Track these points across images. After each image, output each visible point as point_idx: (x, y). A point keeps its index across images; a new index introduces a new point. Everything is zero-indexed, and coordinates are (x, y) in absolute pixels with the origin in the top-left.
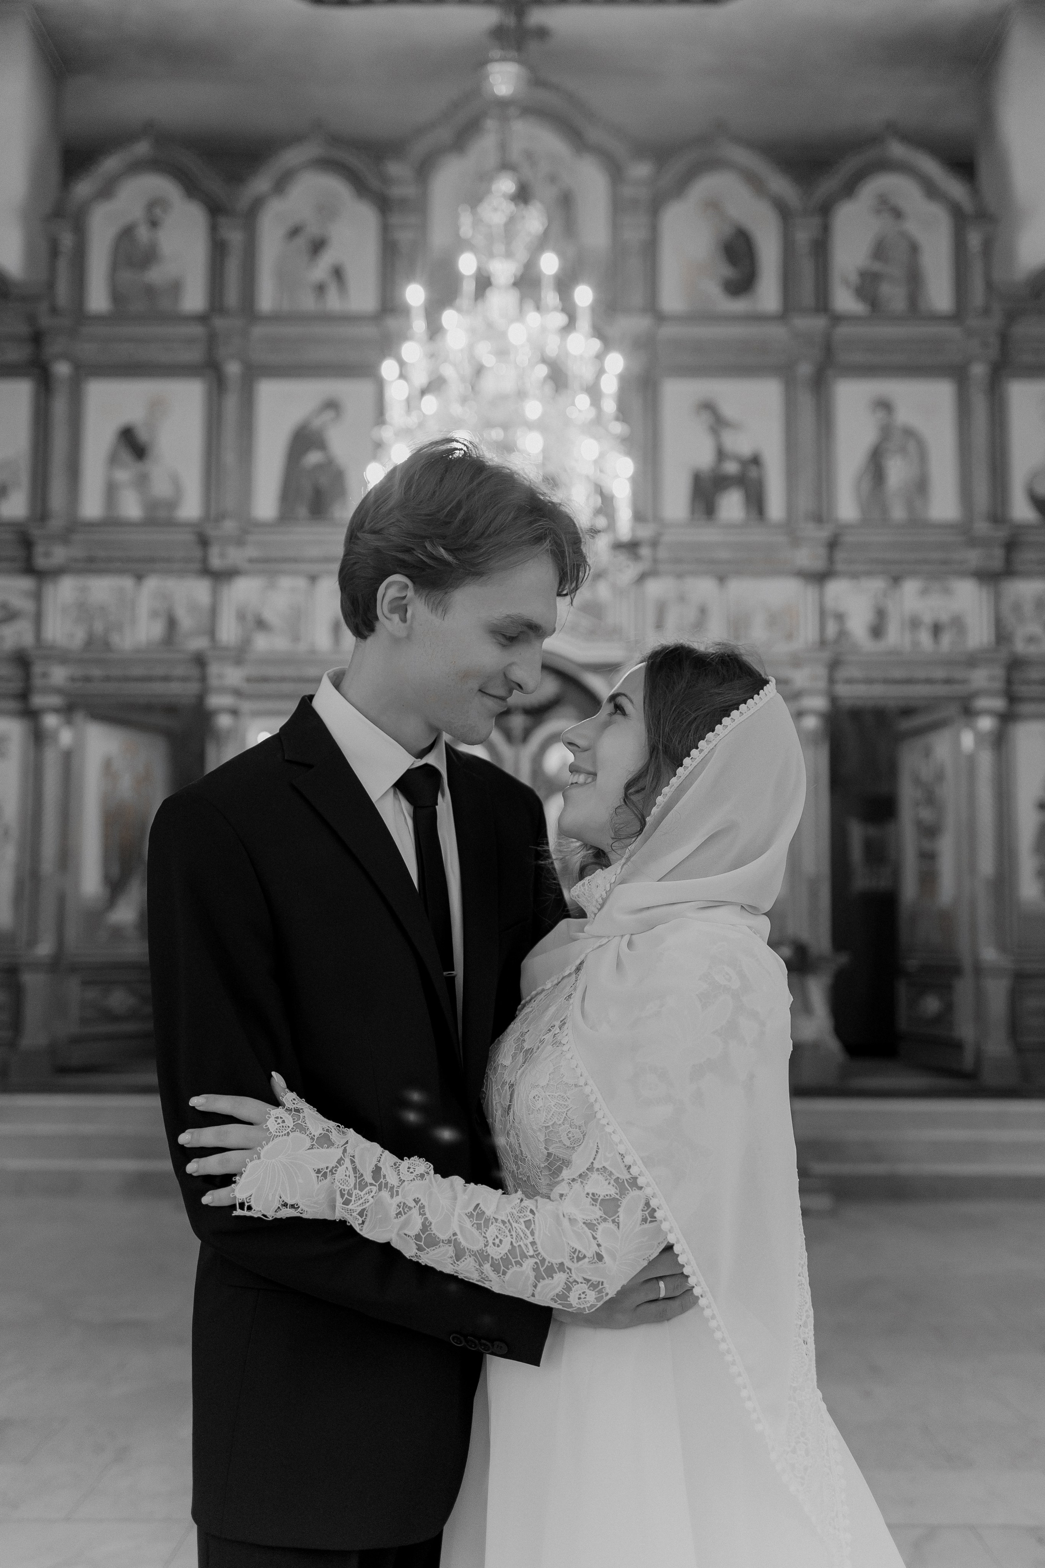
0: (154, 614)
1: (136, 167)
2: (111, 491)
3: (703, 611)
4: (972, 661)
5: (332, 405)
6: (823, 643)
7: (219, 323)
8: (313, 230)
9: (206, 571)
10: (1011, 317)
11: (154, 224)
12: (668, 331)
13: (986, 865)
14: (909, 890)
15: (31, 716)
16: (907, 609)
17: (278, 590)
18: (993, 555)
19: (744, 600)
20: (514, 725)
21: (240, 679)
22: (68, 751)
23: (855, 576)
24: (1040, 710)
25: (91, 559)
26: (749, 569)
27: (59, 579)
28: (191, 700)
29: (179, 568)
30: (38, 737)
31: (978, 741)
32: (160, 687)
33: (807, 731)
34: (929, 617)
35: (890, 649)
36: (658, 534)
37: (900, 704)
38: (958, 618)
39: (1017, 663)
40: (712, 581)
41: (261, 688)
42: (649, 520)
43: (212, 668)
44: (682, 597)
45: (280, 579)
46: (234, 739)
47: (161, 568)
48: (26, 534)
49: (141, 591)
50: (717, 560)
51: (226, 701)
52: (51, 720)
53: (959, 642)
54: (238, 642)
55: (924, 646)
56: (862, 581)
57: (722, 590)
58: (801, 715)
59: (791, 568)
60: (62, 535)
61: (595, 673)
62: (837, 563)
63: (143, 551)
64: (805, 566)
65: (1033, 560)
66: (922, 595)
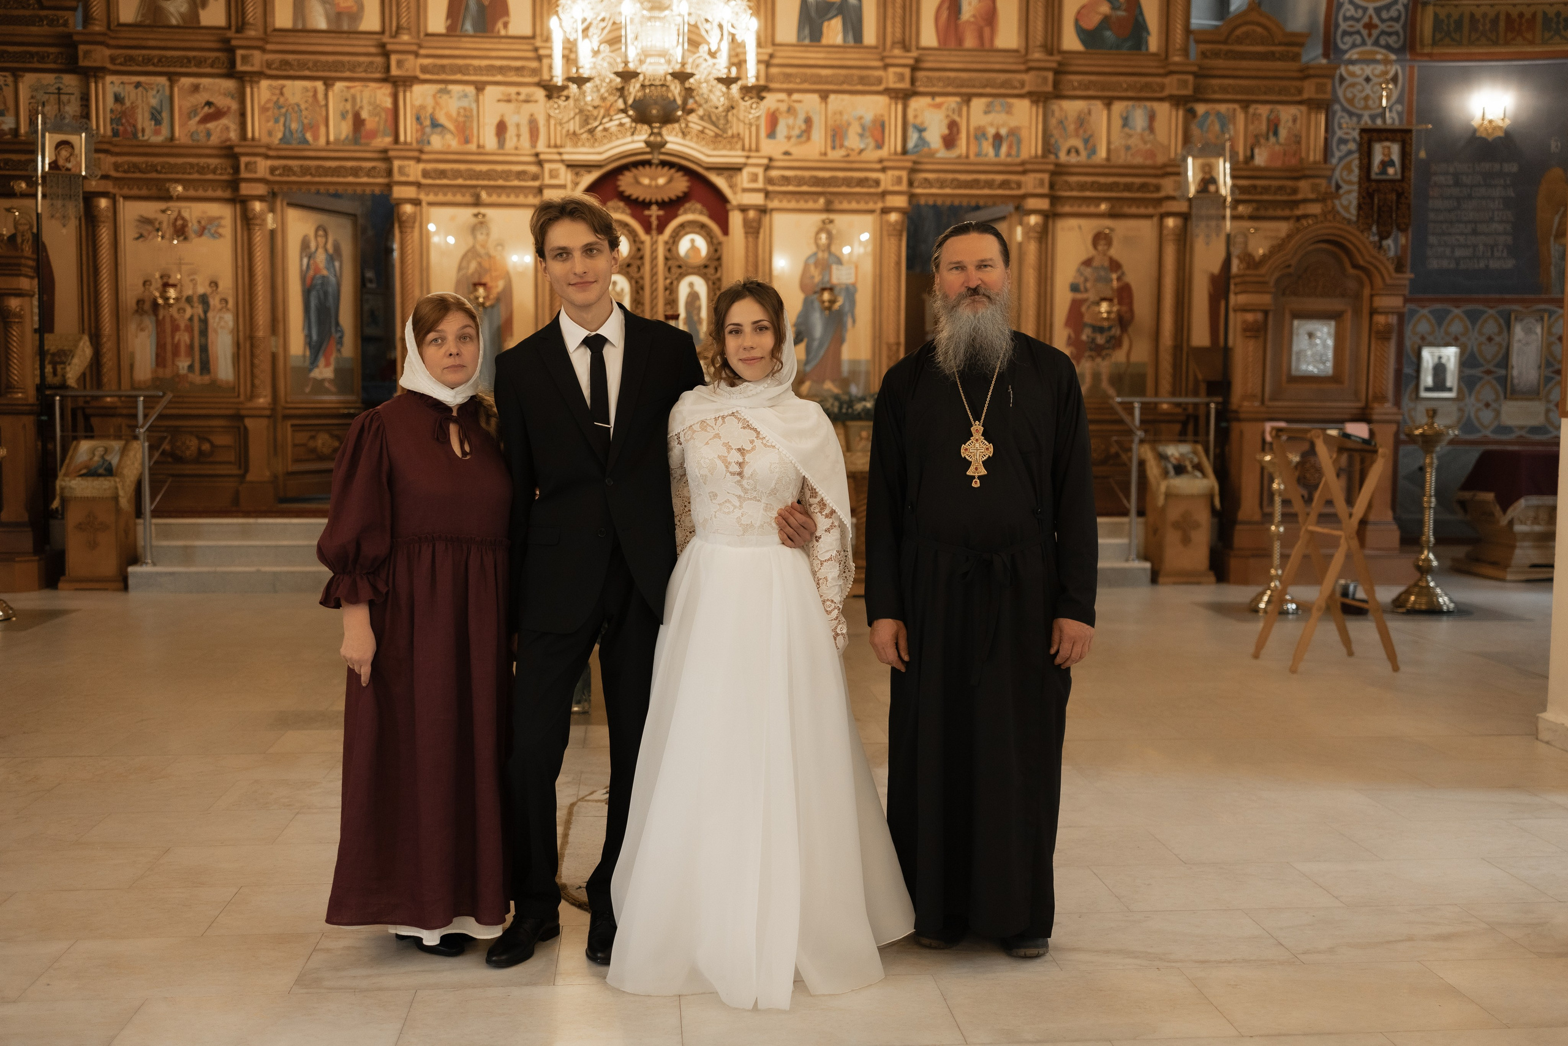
0: (343, 116)
4: (1023, 168)
9: (386, 78)
15: (240, 202)
16: (973, 124)
17: (451, 97)
18: (1045, 79)
19: (841, 113)
20: (650, 216)
21: (420, 173)
22: (273, 232)
23: (933, 95)
24: (1075, 209)
25: (286, 64)
26: (845, 87)
27: (258, 82)
28: (377, 191)
29: (363, 75)
30: (247, 221)
31: (1026, 234)
32: (351, 179)
33: (889, 223)
34: (991, 131)
35: (959, 157)
36: (771, 56)
37: (965, 202)
38: (1014, 133)
39: (1059, 171)
40: (815, 97)
41: (438, 182)
42: (763, 44)
43: (396, 164)
44: (790, 110)
45: (450, 87)
46: (417, 225)
47: (348, 74)
48: (227, 41)
49: (330, 94)
50: (820, 79)
51: (410, 192)
52: (258, 206)
53: (1014, 152)
54: (418, 142)
55: (986, 155)
56: (938, 100)
57: (823, 105)
58: (885, 211)
59: (881, 88)
60: (259, 43)
61: (718, 175)
62: (918, 84)
63: (331, 58)
64: (892, 85)
65: (1076, 84)
66: (986, 112)
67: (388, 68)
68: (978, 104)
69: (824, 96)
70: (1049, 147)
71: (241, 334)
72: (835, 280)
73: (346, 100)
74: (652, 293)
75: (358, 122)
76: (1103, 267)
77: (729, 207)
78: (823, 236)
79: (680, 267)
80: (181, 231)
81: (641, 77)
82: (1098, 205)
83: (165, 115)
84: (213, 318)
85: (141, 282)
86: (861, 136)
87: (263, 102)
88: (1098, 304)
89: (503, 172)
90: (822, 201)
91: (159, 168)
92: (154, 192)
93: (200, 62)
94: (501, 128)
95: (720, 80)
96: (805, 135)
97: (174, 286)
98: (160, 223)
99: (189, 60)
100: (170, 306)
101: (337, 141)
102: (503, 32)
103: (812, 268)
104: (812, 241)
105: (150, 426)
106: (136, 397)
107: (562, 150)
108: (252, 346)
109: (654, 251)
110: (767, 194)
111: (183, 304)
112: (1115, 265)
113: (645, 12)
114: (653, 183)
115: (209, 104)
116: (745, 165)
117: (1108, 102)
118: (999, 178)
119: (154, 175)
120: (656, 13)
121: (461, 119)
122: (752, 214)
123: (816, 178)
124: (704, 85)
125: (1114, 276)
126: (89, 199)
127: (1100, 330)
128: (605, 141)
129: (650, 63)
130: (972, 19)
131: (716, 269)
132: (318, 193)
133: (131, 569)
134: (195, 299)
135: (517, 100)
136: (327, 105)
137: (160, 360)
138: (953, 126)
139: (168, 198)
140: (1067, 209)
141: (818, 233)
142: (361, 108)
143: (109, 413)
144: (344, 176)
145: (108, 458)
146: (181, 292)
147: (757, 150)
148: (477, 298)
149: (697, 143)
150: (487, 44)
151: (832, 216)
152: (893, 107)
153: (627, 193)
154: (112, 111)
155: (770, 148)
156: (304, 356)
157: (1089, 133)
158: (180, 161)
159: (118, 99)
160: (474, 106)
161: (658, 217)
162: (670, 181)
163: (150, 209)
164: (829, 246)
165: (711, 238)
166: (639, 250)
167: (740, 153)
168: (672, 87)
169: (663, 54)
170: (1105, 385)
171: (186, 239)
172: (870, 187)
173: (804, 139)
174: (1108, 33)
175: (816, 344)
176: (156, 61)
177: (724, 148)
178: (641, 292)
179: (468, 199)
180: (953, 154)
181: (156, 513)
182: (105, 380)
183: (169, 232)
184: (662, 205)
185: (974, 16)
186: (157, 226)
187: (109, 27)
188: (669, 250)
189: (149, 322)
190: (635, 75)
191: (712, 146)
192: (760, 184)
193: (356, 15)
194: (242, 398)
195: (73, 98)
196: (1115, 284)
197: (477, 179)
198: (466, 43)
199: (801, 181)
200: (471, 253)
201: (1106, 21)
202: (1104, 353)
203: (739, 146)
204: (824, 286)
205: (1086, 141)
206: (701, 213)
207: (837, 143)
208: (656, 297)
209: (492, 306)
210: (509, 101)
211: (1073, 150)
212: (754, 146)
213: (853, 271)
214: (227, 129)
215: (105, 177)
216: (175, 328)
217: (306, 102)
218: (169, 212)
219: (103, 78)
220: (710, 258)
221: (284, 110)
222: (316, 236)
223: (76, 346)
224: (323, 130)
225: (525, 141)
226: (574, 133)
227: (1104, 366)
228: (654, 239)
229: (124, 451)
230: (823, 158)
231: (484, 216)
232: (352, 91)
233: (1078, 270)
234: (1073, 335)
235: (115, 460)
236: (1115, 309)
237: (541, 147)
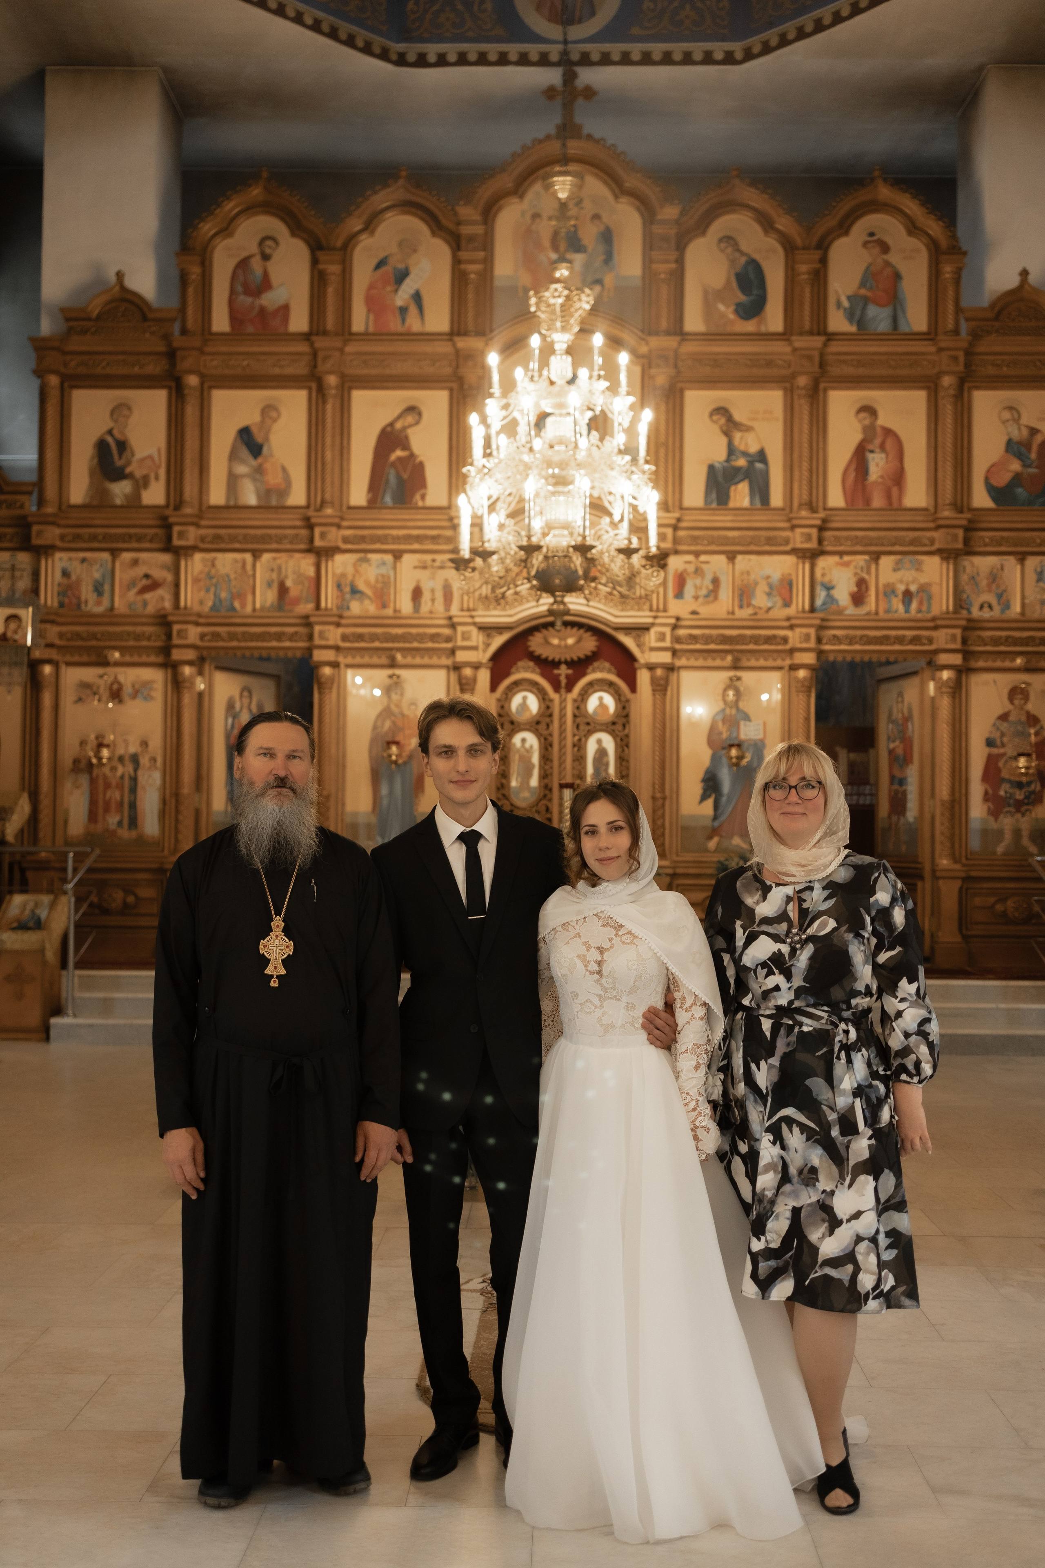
0: (269, 585)
1: (250, 209)
2: (233, 481)
3: (716, 581)
4: (935, 624)
5: (412, 409)
6: (813, 609)
7: (320, 342)
8: (396, 263)
9: (311, 549)
10: (976, 335)
11: (266, 257)
13: (944, 791)
14: (883, 809)
15: (171, 666)
16: (882, 581)
17: (370, 565)
18: (955, 537)
19: (748, 573)
20: (559, 675)
21: (339, 637)
22: (200, 695)
23: (841, 554)
24: (990, 664)
25: (218, 538)
26: (753, 548)
27: (192, 555)
28: (298, 654)
29: (288, 546)
30: (177, 684)
31: (938, 689)
32: (274, 644)
33: (798, 680)
34: (901, 588)
35: (868, 614)
36: (679, 520)
37: (875, 658)
38: (924, 589)
39: (971, 626)
40: (722, 558)
41: (356, 645)
42: (671, 509)
43: (317, 629)
44: (698, 571)
45: (371, 556)
46: (335, 686)
47: (274, 546)
48: (165, 518)
49: (258, 565)
50: (727, 541)
51: (329, 656)
52: (187, 670)
53: (924, 608)
54: (338, 608)
55: (896, 612)
56: (846, 558)
57: (731, 566)
58: (793, 668)
59: (788, 548)
60: (194, 520)
61: (626, 634)
62: (825, 543)
63: (259, 532)
64: (799, 545)
65: (987, 540)
66: (895, 570)
67: (311, 540)
68: (887, 562)
69: (731, 557)
70: (960, 603)
71: (168, 792)
72: (743, 737)
73: (272, 570)
74: (560, 750)
75: (283, 590)
76: (1019, 722)
77: (636, 665)
78: (731, 693)
79: (588, 724)
80: (116, 694)
81: (544, 550)
82: (1014, 660)
83: (107, 587)
84: (143, 778)
85: (77, 743)
86: (769, 595)
87: (196, 572)
88: (1016, 758)
89: (418, 635)
90: (729, 658)
91: (99, 636)
92: (93, 658)
93: (140, 538)
94: (417, 593)
95: (620, 551)
96: (713, 595)
97: (107, 746)
98: (98, 687)
99: (130, 536)
100: (104, 765)
101: (263, 608)
102: (420, 504)
103: (720, 724)
104: (720, 698)
105: (80, 880)
106: (66, 854)
107: (474, 613)
108: (178, 802)
109: (563, 709)
110: (675, 652)
111: (115, 763)
112: (1033, 720)
113: (550, 488)
114: (563, 643)
115: (147, 576)
116: (653, 624)
117: (1022, 557)
118: (910, 633)
119: (94, 643)
120: (560, 488)
121: (379, 585)
122: (659, 672)
123: (723, 636)
124: (607, 554)
125: (1032, 731)
126: (34, 666)
127: (1020, 785)
128: (516, 604)
129: (554, 536)
130: (880, 480)
131: (624, 726)
132: (244, 656)
133: (54, 1021)
134: (127, 758)
135: (432, 567)
136: (254, 576)
137: (92, 816)
138: (861, 583)
139: (105, 663)
140: (981, 664)
141: (725, 690)
142: (286, 577)
143: (42, 866)
144: (269, 641)
145: (38, 912)
146: (113, 753)
147: (665, 610)
148: (390, 756)
149: (605, 604)
150: (404, 515)
151: (739, 673)
152: (801, 566)
153: (537, 653)
154: (59, 585)
155: (677, 608)
156: (226, 811)
157: (1003, 588)
158: (118, 629)
159: (65, 573)
160: (392, 573)
161: (567, 676)
162: (579, 640)
163: (88, 674)
164: (737, 701)
165: (619, 695)
166: (548, 707)
167: (648, 613)
168: (574, 558)
169: (566, 526)
170: (1025, 841)
171: (121, 701)
172: (779, 644)
173: (711, 598)
174: (1020, 490)
175: (724, 799)
176: (100, 537)
177: (632, 609)
178: (550, 749)
179: (384, 660)
180: (862, 611)
181: (79, 965)
182: (41, 835)
183: (105, 695)
184: (570, 664)
185: (882, 477)
186: (95, 689)
187: (60, 509)
188: (578, 708)
189: (84, 780)
190: (538, 548)
191: (620, 607)
192: (667, 643)
193: (284, 491)
194: (166, 852)
195: (25, 574)
196: (1033, 738)
197: (393, 642)
198: (386, 514)
199: (708, 639)
200: (386, 713)
201: (1017, 479)
202: (1023, 809)
203: (647, 606)
204: (731, 742)
205: (999, 596)
206: (609, 671)
207: (745, 603)
208: (565, 754)
209: (405, 763)
210: (424, 567)
211: (986, 605)
212: (661, 607)
213: (761, 727)
214: (162, 599)
215: (50, 645)
216: (107, 786)
217: (236, 572)
218: (106, 677)
219: (53, 555)
220: (617, 714)
221: (214, 581)
222: (241, 696)
223: (16, 803)
224: (250, 598)
225: (439, 606)
226: (487, 597)
227: (1025, 823)
228: (563, 697)
229: (52, 906)
230: (731, 617)
231: (398, 677)
232: (279, 562)
233: (994, 725)
234: (990, 791)
235: (43, 914)
236: (1033, 764)
237: (454, 610)
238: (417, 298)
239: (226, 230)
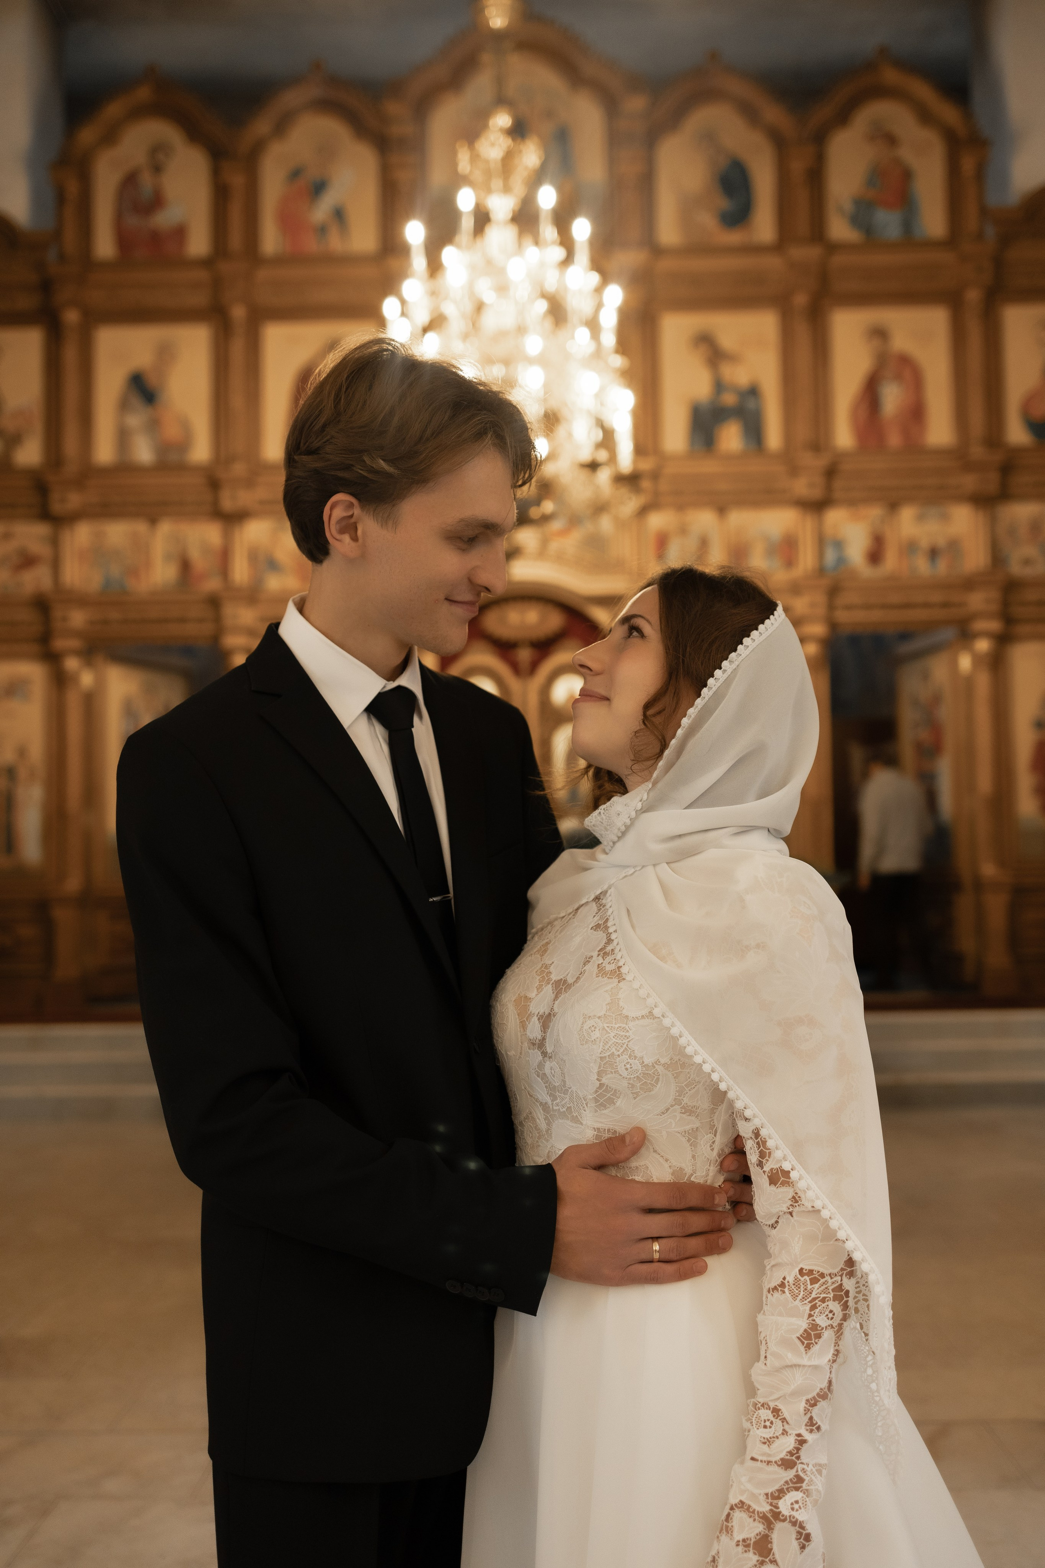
1: (138, 112)
2: (123, 437)
4: (969, 584)
7: (224, 267)
10: (1006, 240)
11: (157, 169)
12: (666, 265)
13: (985, 782)
15: (52, 658)
16: (903, 535)
18: (990, 478)
19: (743, 531)
20: (519, 657)
21: (252, 619)
22: (88, 693)
23: (853, 504)
24: (1035, 630)
25: (106, 504)
26: (747, 499)
27: (76, 524)
28: (204, 640)
29: (190, 510)
30: (60, 680)
31: (974, 663)
32: (175, 628)
34: (926, 543)
35: (889, 573)
36: (658, 468)
38: (953, 544)
39: (1013, 586)
40: (711, 513)
42: (647, 452)
43: (226, 608)
44: (683, 529)
47: (174, 510)
48: (41, 482)
49: (155, 535)
50: (716, 493)
51: (240, 641)
52: (71, 662)
53: (955, 566)
55: (921, 569)
56: (859, 509)
57: (721, 522)
59: (791, 498)
60: (77, 483)
61: (599, 606)
62: (834, 491)
63: (156, 496)
64: (802, 495)
65: (1027, 485)
66: (919, 522)
67: (216, 503)
68: (908, 511)
69: (722, 510)
70: (997, 558)
71: (51, 808)
75: (185, 566)
79: (553, 717)
96: (701, 558)
108: (63, 823)
109: (525, 698)
114: (523, 620)
140: (1025, 630)
149: (573, 572)
152: (806, 520)
153: (494, 634)
161: (530, 660)
162: (541, 617)
167: (623, 577)
177: (605, 575)
184: (532, 644)
188: (543, 696)
191: (592, 574)
203: (622, 570)
205: (1044, 550)
211: (1028, 560)
228: (525, 683)
238: (339, 215)
239: (110, 137)
